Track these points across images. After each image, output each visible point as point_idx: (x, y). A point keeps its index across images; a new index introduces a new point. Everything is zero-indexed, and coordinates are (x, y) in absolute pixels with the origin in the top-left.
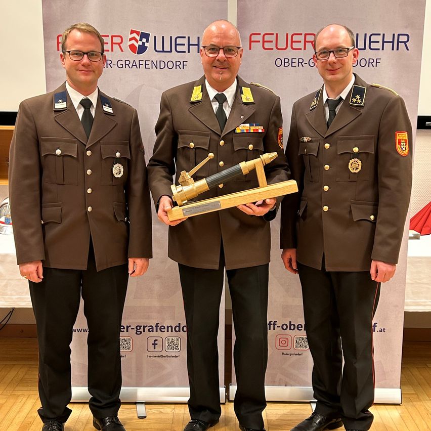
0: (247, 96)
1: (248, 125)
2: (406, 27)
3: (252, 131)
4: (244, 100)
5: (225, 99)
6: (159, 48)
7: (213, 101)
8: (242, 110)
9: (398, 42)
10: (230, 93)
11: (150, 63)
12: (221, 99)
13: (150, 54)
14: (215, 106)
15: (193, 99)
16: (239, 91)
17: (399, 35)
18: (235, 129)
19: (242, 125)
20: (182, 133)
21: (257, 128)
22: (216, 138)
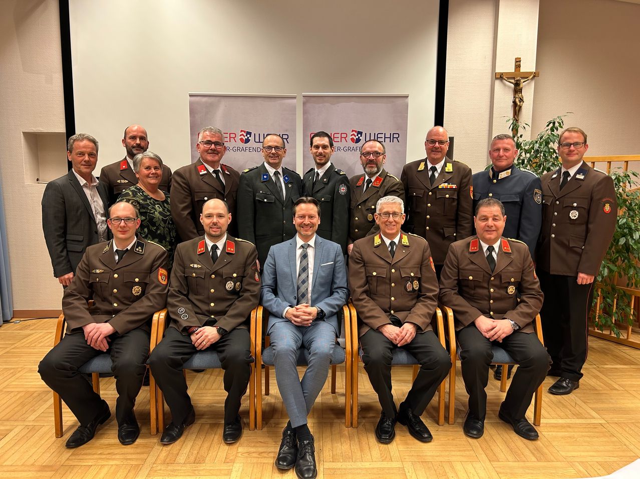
0: (449, 168)
1: (446, 184)
2: (398, 129)
3: (449, 187)
4: (447, 170)
5: (436, 170)
6: (257, 140)
7: (429, 170)
8: (444, 176)
9: (393, 138)
10: (439, 166)
11: (252, 148)
12: (434, 169)
13: (252, 144)
14: (430, 173)
15: (419, 169)
16: (445, 165)
17: (393, 134)
18: (438, 186)
19: (443, 184)
20: (411, 188)
21: (452, 185)
22: (427, 191)
